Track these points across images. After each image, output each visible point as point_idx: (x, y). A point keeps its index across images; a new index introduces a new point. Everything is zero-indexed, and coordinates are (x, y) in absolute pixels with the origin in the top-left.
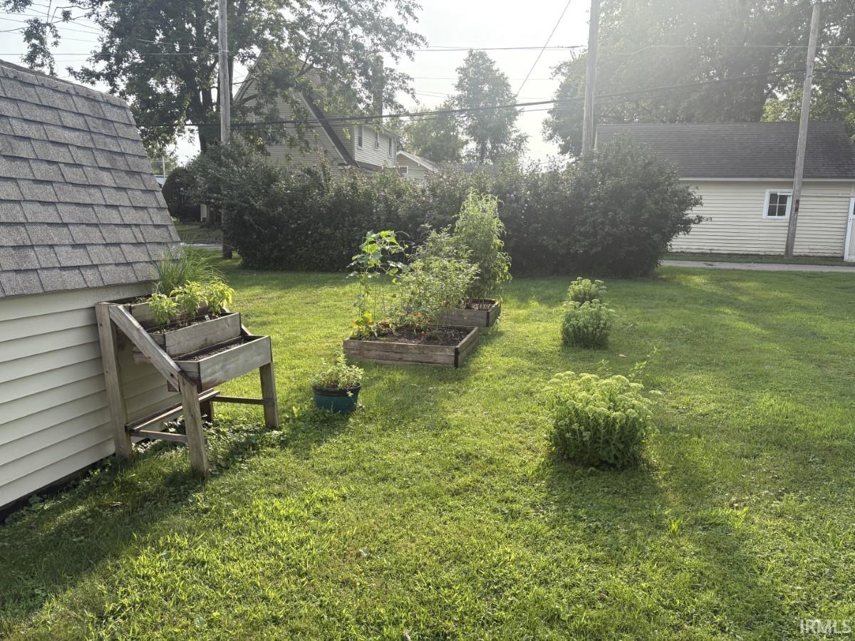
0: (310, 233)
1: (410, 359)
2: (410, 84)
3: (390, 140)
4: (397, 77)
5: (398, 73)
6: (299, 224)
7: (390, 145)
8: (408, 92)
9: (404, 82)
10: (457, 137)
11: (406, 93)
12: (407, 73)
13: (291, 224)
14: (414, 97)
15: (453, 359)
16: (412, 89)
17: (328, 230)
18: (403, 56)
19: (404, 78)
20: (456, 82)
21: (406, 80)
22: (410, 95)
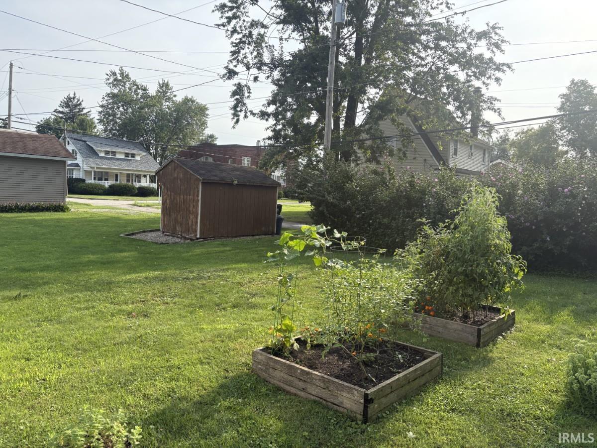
0: (371, 222)
1: (314, 393)
2: (497, 105)
3: (484, 151)
4: (486, 100)
5: (487, 97)
6: (364, 215)
7: (484, 154)
8: (495, 111)
9: (492, 103)
10: (557, 148)
11: (493, 112)
12: (494, 95)
13: (357, 214)
14: (500, 114)
15: (362, 407)
16: (499, 109)
17: (386, 221)
18: (492, 82)
19: (492, 100)
20: (559, 105)
21: (494, 102)
22: (497, 114)
